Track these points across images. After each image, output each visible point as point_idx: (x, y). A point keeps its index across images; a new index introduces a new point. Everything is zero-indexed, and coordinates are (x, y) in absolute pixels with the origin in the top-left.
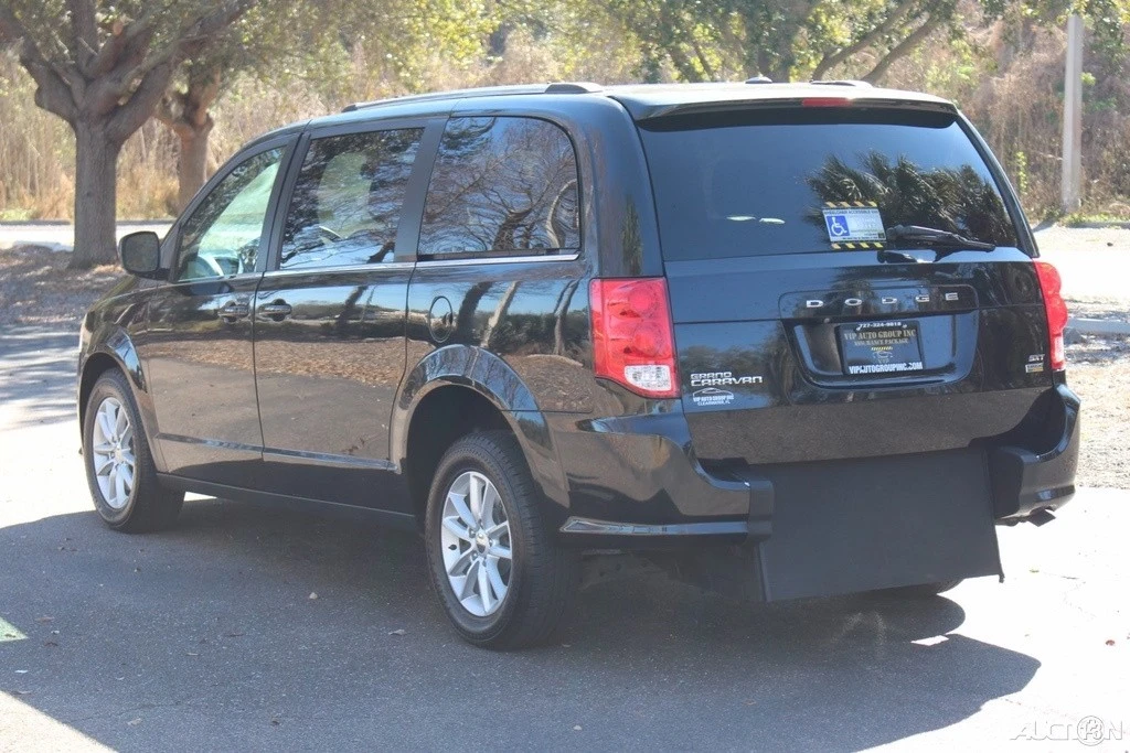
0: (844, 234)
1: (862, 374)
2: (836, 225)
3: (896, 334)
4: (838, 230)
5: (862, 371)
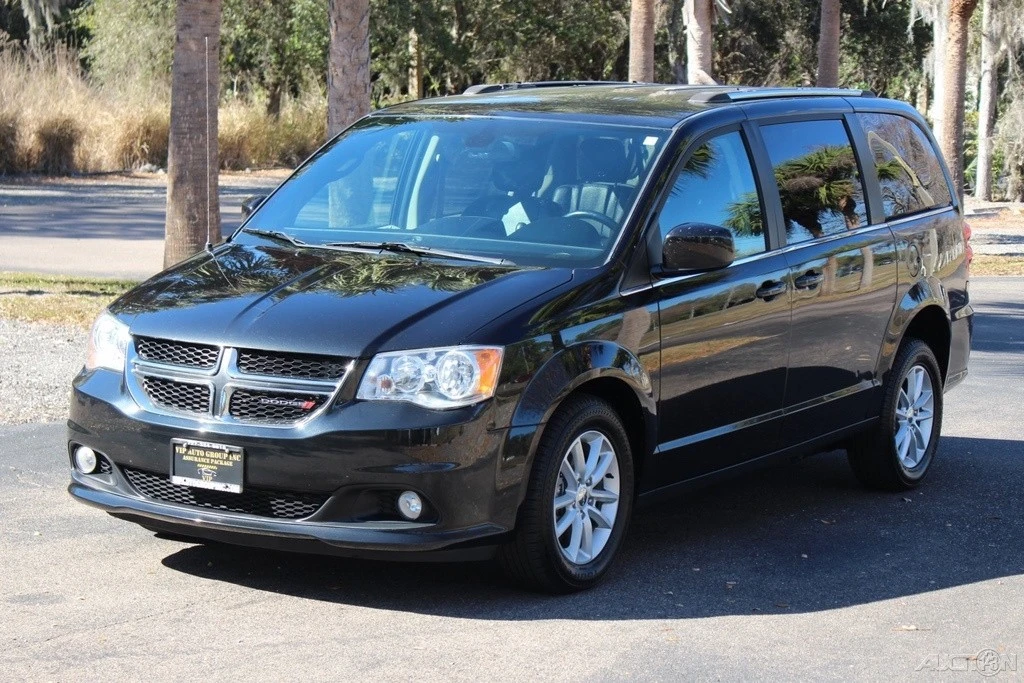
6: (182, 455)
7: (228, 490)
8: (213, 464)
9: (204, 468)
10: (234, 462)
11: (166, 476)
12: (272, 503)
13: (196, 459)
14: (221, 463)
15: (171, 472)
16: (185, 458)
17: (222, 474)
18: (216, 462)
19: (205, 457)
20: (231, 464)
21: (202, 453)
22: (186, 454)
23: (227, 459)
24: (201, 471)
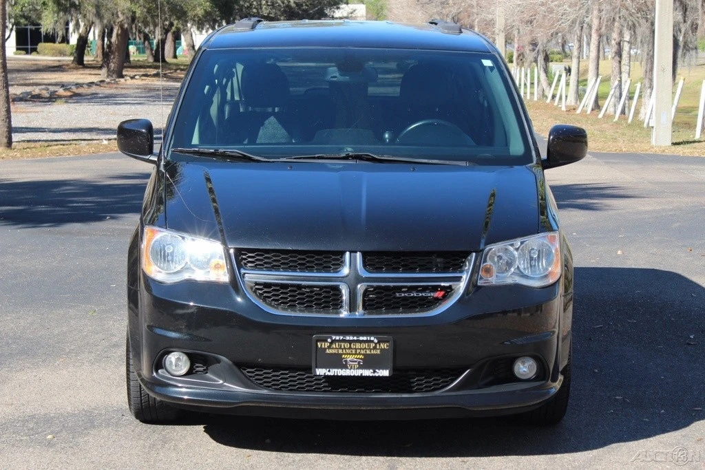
6: (325, 349)
7: (376, 375)
8: (360, 354)
9: (350, 358)
10: (382, 350)
11: (308, 369)
12: (412, 380)
13: (340, 351)
14: (368, 352)
15: (313, 364)
16: (328, 351)
17: (368, 362)
18: (362, 352)
19: (350, 348)
20: (378, 352)
21: (347, 345)
22: (329, 347)
23: (375, 348)
24: (346, 361)
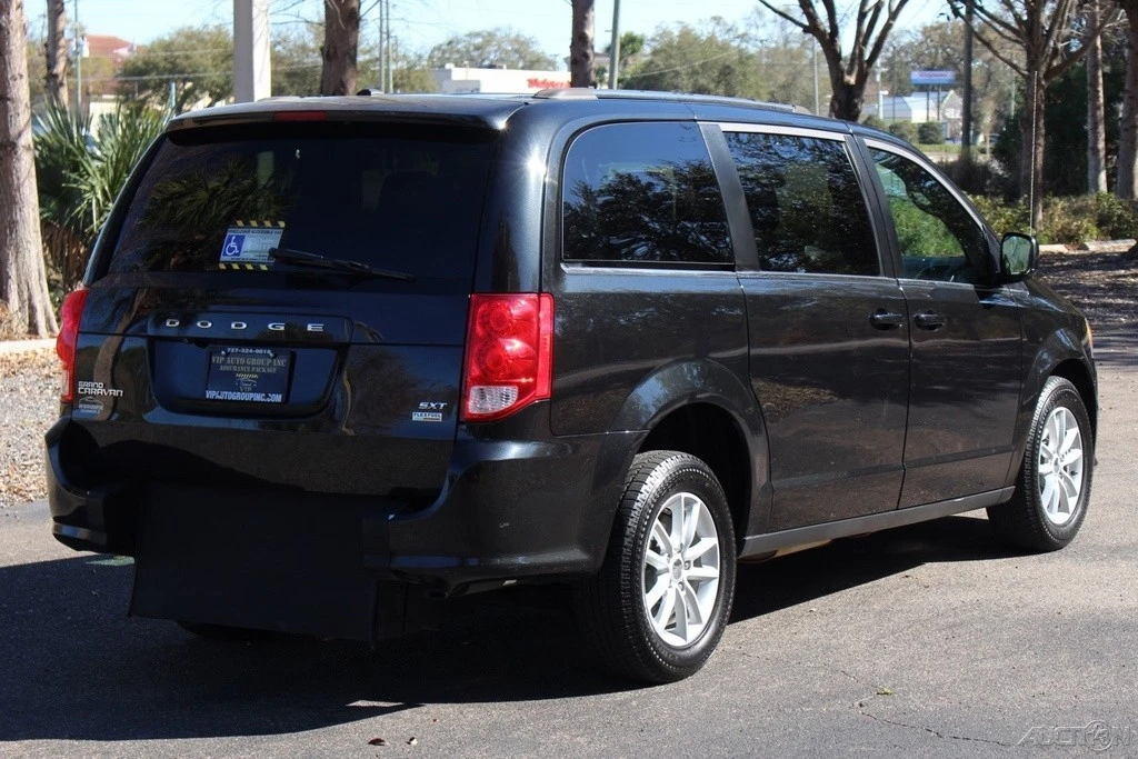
0: (235, 255)
1: (218, 400)
2: (232, 244)
3: (265, 362)
4: (231, 250)
5: (218, 397)
